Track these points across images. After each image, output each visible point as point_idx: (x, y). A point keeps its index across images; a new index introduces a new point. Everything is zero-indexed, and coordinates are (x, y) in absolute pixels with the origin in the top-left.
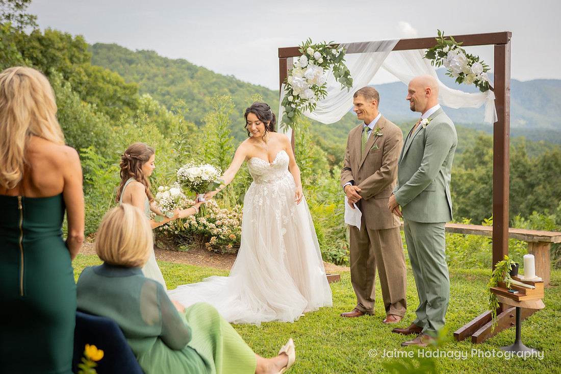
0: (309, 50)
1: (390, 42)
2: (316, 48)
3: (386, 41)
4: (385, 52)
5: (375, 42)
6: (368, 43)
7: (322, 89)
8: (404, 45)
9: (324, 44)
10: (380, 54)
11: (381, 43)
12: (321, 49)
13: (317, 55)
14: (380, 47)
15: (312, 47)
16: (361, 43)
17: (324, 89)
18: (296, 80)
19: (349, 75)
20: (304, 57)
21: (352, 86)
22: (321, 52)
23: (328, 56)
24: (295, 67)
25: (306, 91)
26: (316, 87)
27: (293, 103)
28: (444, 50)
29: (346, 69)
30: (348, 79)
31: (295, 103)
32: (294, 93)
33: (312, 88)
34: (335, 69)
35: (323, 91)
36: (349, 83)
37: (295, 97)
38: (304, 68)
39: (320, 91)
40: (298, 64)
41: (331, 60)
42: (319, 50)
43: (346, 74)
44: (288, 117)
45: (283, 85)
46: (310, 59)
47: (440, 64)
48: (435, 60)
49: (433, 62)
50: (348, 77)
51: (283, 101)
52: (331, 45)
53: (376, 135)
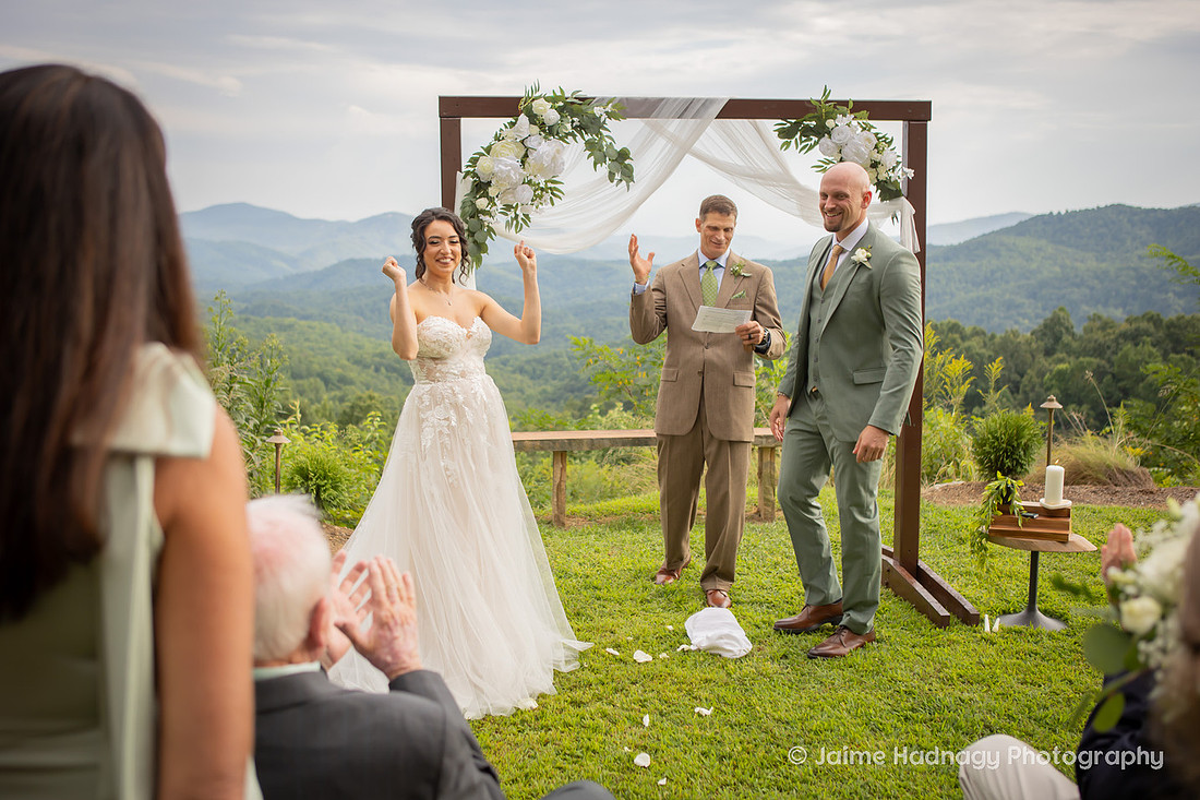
0: (541, 105)
1: (707, 103)
2: (553, 100)
3: (699, 100)
4: (699, 120)
5: (676, 99)
6: (662, 99)
7: (549, 185)
8: (737, 109)
9: (559, 94)
10: (691, 123)
11: (691, 102)
12: (561, 104)
13: (552, 116)
14: (688, 108)
15: (547, 99)
16: (646, 99)
17: (553, 186)
18: (507, 165)
19: (629, 158)
20: (523, 119)
22: (560, 110)
23: (575, 119)
24: (497, 138)
25: (520, 188)
26: (535, 180)
27: (484, 212)
28: (830, 123)
29: (618, 148)
30: (626, 166)
31: (488, 213)
32: (492, 191)
33: (530, 182)
34: (590, 145)
35: (550, 188)
36: (628, 174)
37: (491, 200)
38: (522, 142)
39: (542, 189)
40: (507, 132)
41: (581, 128)
42: (557, 105)
43: (623, 155)
44: (475, 242)
45: (460, 175)
46: (535, 124)
47: (811, 147)
48: (793, 140)
49: (788, 144)
50: (626, 162)
51: (463, 208)
52: (580, 99)
53: (736, 275)
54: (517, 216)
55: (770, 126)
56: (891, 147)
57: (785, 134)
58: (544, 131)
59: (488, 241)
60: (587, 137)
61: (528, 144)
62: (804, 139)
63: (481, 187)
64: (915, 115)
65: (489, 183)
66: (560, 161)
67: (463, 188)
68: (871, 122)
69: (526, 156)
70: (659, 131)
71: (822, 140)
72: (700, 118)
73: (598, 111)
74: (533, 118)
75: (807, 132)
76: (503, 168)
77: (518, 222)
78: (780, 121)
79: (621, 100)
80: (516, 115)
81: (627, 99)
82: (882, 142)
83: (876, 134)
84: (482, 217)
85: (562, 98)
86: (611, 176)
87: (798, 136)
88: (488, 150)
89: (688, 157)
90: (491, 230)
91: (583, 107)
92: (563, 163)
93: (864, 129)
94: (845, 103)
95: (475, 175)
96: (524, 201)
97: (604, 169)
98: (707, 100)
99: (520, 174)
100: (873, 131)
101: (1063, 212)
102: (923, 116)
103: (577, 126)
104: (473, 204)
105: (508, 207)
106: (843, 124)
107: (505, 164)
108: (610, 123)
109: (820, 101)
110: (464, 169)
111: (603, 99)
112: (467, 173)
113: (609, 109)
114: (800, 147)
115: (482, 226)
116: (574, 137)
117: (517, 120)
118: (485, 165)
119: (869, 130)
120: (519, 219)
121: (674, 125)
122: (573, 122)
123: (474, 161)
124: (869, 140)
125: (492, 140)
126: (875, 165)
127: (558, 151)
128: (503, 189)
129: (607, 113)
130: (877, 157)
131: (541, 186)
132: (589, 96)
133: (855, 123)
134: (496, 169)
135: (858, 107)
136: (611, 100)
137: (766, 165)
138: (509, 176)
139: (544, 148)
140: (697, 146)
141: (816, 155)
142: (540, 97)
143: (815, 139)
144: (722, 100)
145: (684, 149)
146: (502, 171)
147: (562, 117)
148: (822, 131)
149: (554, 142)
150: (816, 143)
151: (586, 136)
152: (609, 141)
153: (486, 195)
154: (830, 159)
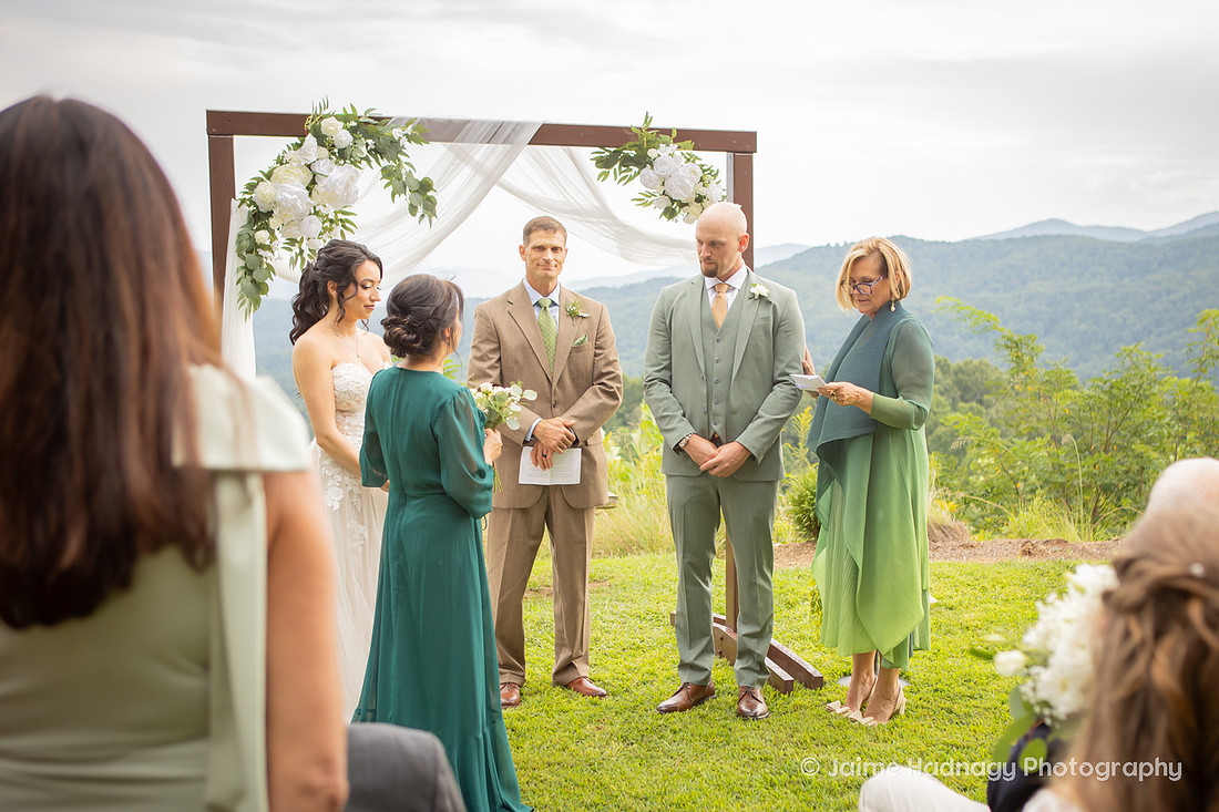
0: (332, 125)
1: (518, 127)
2: (345, 118)
3: (509, 124)
4: (509, 146)
5: (483, 122)
6: (468, 122)
7: (340, 216)
8: (550, 135)
9: (350, 112)
10: (500, 149)
11: (500, 126)
12: (354, 124)
13: (343, 138)
14: (497, 133)
15: (339, 118)
16: (450, 121)
17: (344, 217)
18: (291, 193)
19: (432, 189)
20: (310, 140)
21: (435, 215)
22: (353, 131)
23: (370, 141)
24: (280, 162)
25: (306, 220)
26: (324, 211)
27: (263, 247)
28: (652, 153)
29: (419, 176)
30: (429, 199)
31: (269, 248)
32: (273, 222)
33: (316, 213)
34: (387, 173)
35: (341, 220)
36: (430, 206)
37: (272, 232)
38: (309, 166)
39: (331, 221)
40: (292, 154)
41: (377, 152)
42: (349, 125)
43: (425, 186)
44: (253, 281)
45: (234, 203)
46: (324, 146)
47: (631, 178)
48: (612, 171)
49: (607, 174)
50: (429, 194)
51: (239, 242)
52: (375, 119)
53: (573, 315)
54: (302, 252)
55: (587, 154)
56: (717, 180)
57: (605, 163)
58: (334, 154)
59: (268, 281)
60: (384, 163)
61: (316, 169)
62: (623, 169)
63: (260, 218)
64: (740, 146)
65: (270, 214)
66: (355, 189)
67: (238, 219)
68: (696, 153)
69: (313, 182)
70: (464, 158)
71: (644, 171)
72: (512, 143)
73: (397, 133)
74: (322, 140)
75: (627, 162)
76: (289, 196)
77: (303, 260)
78: (598, 149)
79: (422, 122)
80: (302, 135)
81: (429, 120)
82: (708, 174)
83: (702, 166)
84: (261, 252)
85: (355, 117)
86: (413, 209)
87: (617, 166)
88: (269, 176)
89: (495, 187)
90: (270, 268)
91: (380, 128)
92: (357, 192)
93: (688, 160)
94: (668, 132)
95: (252, 203)
96: (312, 235)
97: (403, 200)
98: (518, 124)
99: (308, 204)
100: (697, 162)
101: (841, 245)
102: (748, 148)
103: (371, 150)
104: (252, 238)
105: (293, 241)
106: (667, 156)
107: (289, 190)
108: (409, 147)
109: (641, 129)
110: (239, 196)
111: (401, 119)
112: (243, 201)
113: (409, 130)
114: (619, 178)
115: (261, 263)
116: (369, 162)
117: (303, 141)
118: (265, 189)
119: (694, 162)
120: (305, 255)
121: (481, 152)
122: (367, 145)
123: (251, 187)
124: (694, 172)
125: (273, 164)
126: (700, 199)
127: (352, 178)
128: (286, 221)
129: (407, 135)
130: (702, 191)
131: (330, 217)
132: (384, 116)
133: (678, 153)
134: (279, 197)
135: (683, 136)
136: (410, 121)
137: (585, 200)
138: (294, 206)
139: (334, 173)
140: (506, 177)
141: (637, 186)
142: (329, 116)
143: (635, 169)
144: (535, 124)
145: (492, 179)
146: (286, 200)
147: (355, 138)
148: (642, 161)
149: (348, 168)
150: (636, 174)
151: (381, 161)
152: (408, 168)
153: (266, 227)
154: (652, 191)
